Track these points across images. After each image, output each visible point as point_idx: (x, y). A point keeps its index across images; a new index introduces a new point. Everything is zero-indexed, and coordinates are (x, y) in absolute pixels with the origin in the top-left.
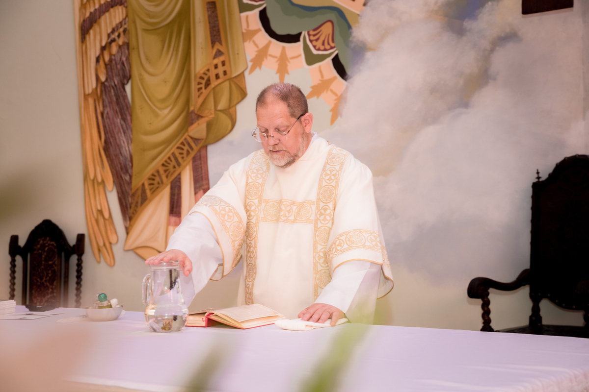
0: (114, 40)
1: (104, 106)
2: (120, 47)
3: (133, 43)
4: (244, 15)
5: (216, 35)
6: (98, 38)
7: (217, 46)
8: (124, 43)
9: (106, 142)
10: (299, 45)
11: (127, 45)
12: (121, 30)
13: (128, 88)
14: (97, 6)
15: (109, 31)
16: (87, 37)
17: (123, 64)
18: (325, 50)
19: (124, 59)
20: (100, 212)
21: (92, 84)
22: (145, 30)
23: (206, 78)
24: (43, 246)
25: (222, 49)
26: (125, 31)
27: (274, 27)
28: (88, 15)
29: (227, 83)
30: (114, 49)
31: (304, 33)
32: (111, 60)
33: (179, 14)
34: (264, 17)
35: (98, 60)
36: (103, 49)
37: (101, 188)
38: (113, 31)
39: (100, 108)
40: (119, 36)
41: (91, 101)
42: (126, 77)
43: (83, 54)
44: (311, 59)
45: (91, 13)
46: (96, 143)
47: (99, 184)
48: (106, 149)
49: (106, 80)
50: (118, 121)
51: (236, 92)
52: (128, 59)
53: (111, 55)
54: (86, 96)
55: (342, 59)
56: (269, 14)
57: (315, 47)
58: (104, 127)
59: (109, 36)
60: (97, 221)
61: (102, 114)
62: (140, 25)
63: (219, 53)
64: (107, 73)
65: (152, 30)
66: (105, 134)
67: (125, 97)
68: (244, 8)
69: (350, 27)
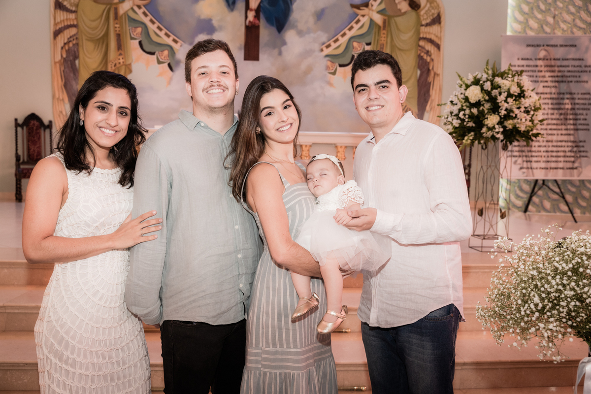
0: (70, 41)
1: (65, 68)
2: (74, 45)
3: (80, 43)
4: (133, 41)
5: (120, 46)
6: (63, 39)
7: (120, 51)
8: (76, 43)
9: (65, 83)
10: (154, 57)
11: (77, 44)
12: (75, 38)
13: (77, 62)
14: (63, 25)
15: (69, 37)
16: (57, 38)
17: (75, 52)
18: (165, 60)
19: (76, 49)
20: (61, 112)
21: (58, 58)
22: (87, 40)
23: (114, 63)
24: (34, 124)
25: (122, 52)
26: (77, 38)
27: (145, 48)
28: (58, 28)
29: (124, 67)
30: (71, 45)
31: (157, 53)
32: (69, 49)
33: (103, 36)
34: (140, 43)
35: (62, 48)
36: (65, 44)
37: (62, 102)
38: (71, 37)
39: (62, 68)
40: (74, 40)
41: (58, 65)
42: (76, 57)
43: (55, 45)
44: (159, 62)
45: (59, 28)
46: (59, 82)
47: (61, 100)
48: (65, 86)
49: (67, 57)
50: (72, 75)
51: (128, 70)
52: (78, 50)
53: (69, 47)
54: (55, 63)
55: (172, 65)
56: (143, 43)
57: (161, 58)
58: (65, 77)
59: (68, 39)
60: (59, 116)
61: (64, 71)
62: (84, 38)
63: (121, 54)
64: (67, 54)
65: (91, 40)
66: (65, 79)
67: (75, 65)
68: (132, 38)
69: (174, 53)
